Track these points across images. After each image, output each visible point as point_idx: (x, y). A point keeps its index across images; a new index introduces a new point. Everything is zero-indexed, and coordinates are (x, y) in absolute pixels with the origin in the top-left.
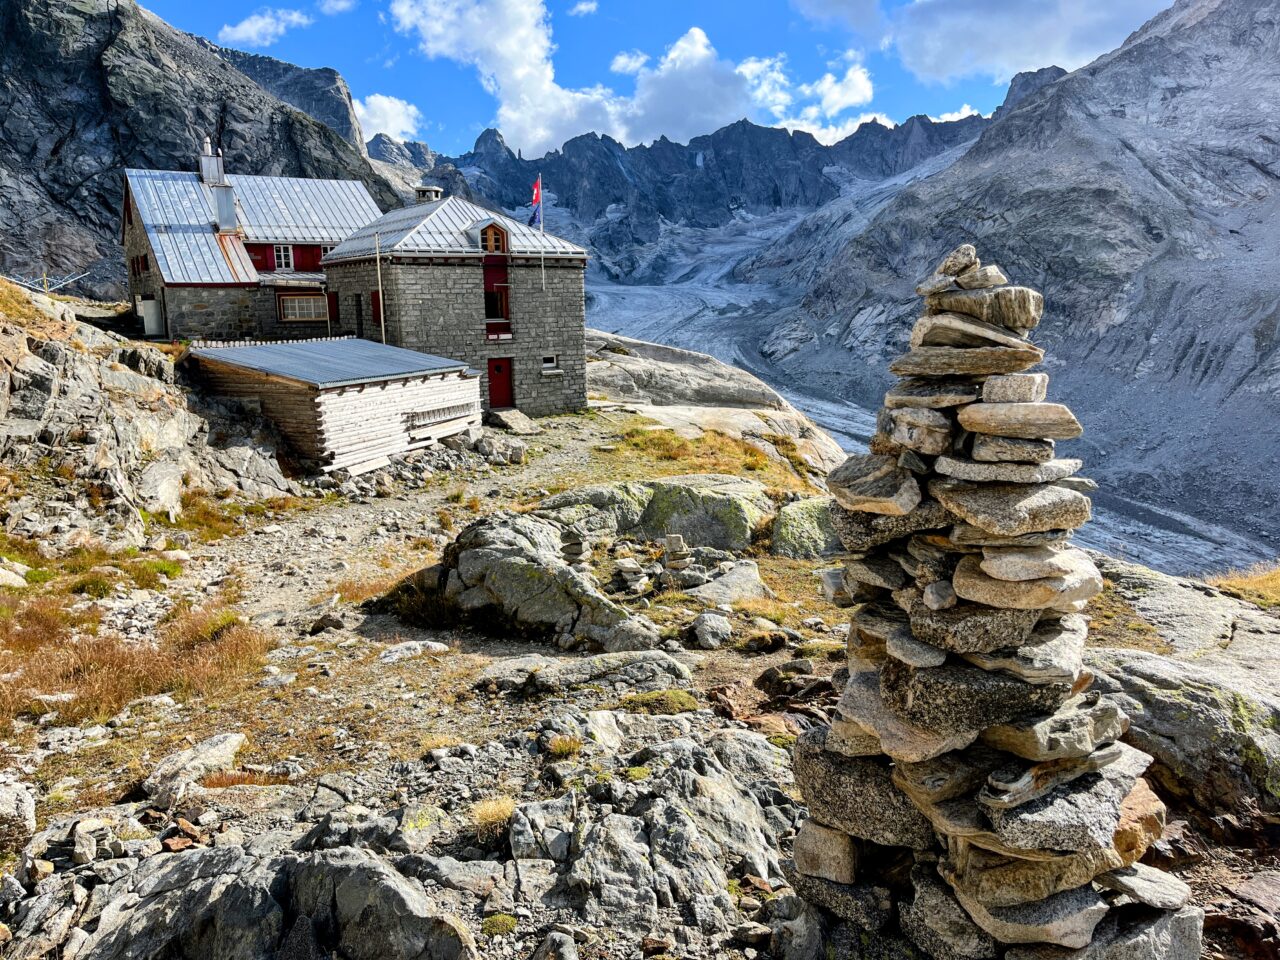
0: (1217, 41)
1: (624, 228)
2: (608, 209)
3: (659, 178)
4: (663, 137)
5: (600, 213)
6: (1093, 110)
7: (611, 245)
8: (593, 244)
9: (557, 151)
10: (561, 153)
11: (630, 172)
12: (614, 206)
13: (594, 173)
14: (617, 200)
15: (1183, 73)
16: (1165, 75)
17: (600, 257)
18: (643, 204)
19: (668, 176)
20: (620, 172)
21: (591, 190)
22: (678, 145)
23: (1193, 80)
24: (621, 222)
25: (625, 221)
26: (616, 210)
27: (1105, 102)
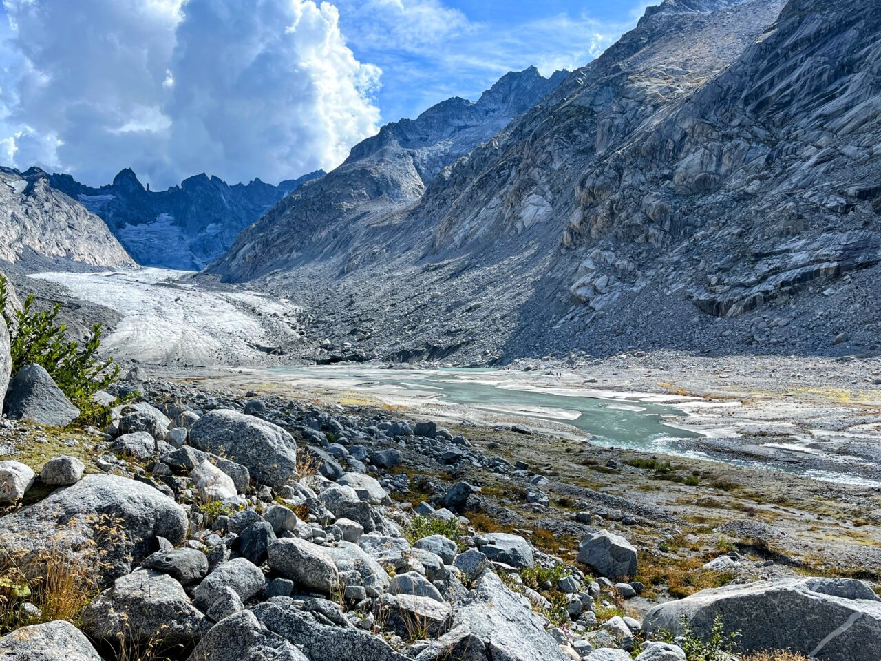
0: (495, 101)
1: (217, 240)
2: (208, 227)
3: (252, 207)
4: (257, 179)
5: (202, 229)
6: (409, 137)
7: (205, 251)
8: (191, 250)
9: (177, 186)
10: (181, 187)
11: (230, 202)
12: (213, 225)
13: (200, 201)
14: (217, 221)
15: (470, 118)
16: (459, 119)
17: (193, 258)
18: (234, 224)
19: (260, 206)
20: (221, 201)
21: (197, 213)
22: (270, 186)
23: (474, 122)
24: (216, 236)
25: (220, 235)
26: (216, 228)
27: (417, 133)
